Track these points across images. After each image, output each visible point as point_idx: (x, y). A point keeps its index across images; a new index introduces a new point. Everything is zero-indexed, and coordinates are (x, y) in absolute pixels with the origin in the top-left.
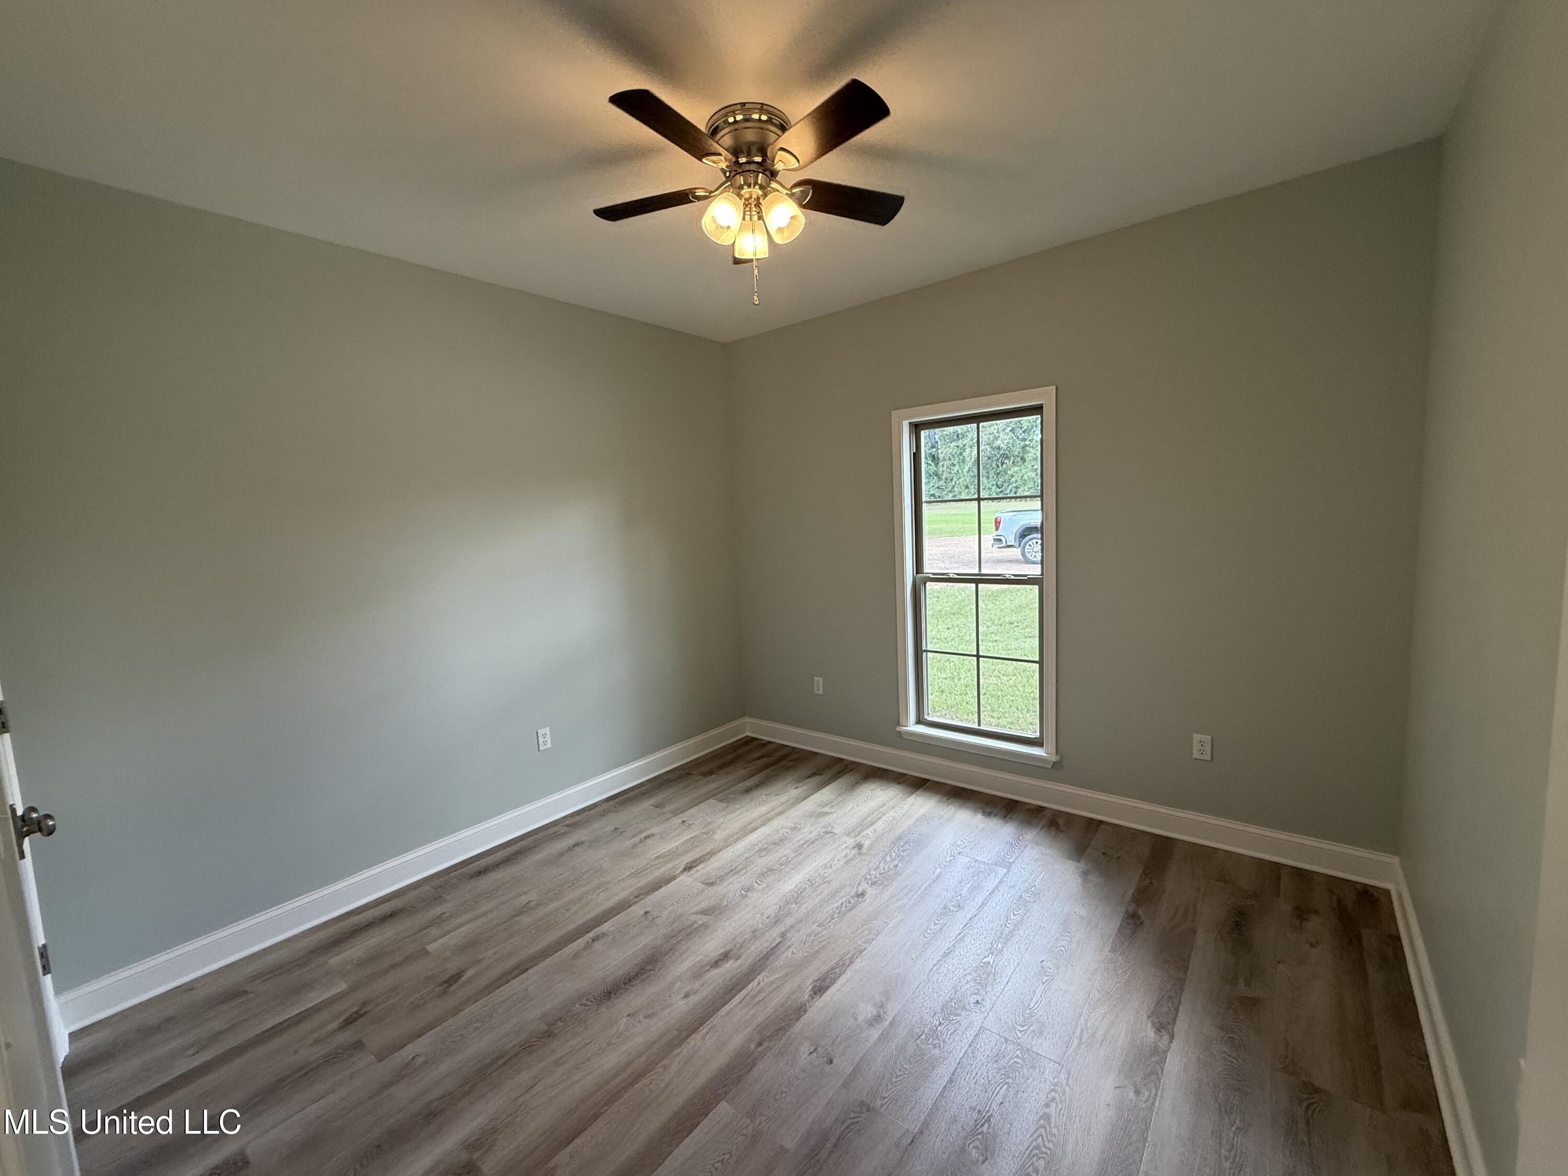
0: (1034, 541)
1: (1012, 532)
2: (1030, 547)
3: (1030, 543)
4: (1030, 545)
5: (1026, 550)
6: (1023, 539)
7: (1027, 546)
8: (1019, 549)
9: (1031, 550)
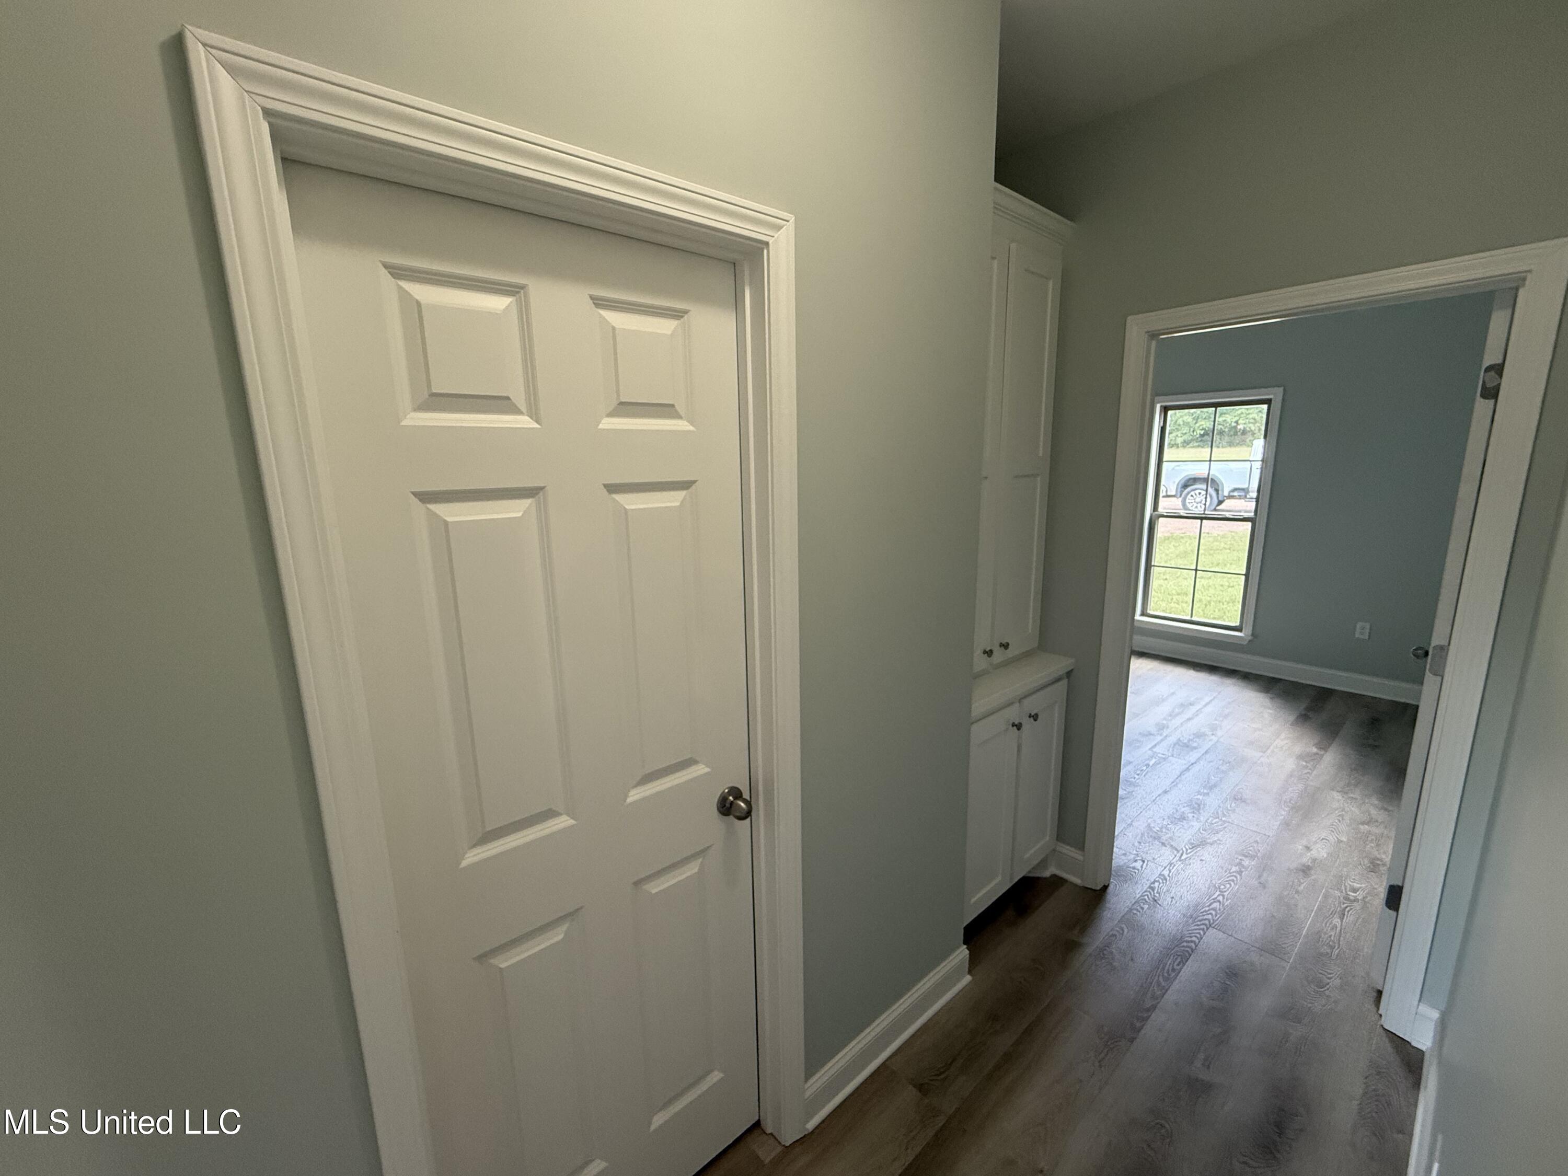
0: (1197, 492)
1: (1174, 482)
2: (1192, 498)
3: (1193, 493)
4: (1192, 496)
5: (1187, 501)
6: (1185, 489)
7: (1189, 497)
8: (1180, 499)
9: (1193, 501)
